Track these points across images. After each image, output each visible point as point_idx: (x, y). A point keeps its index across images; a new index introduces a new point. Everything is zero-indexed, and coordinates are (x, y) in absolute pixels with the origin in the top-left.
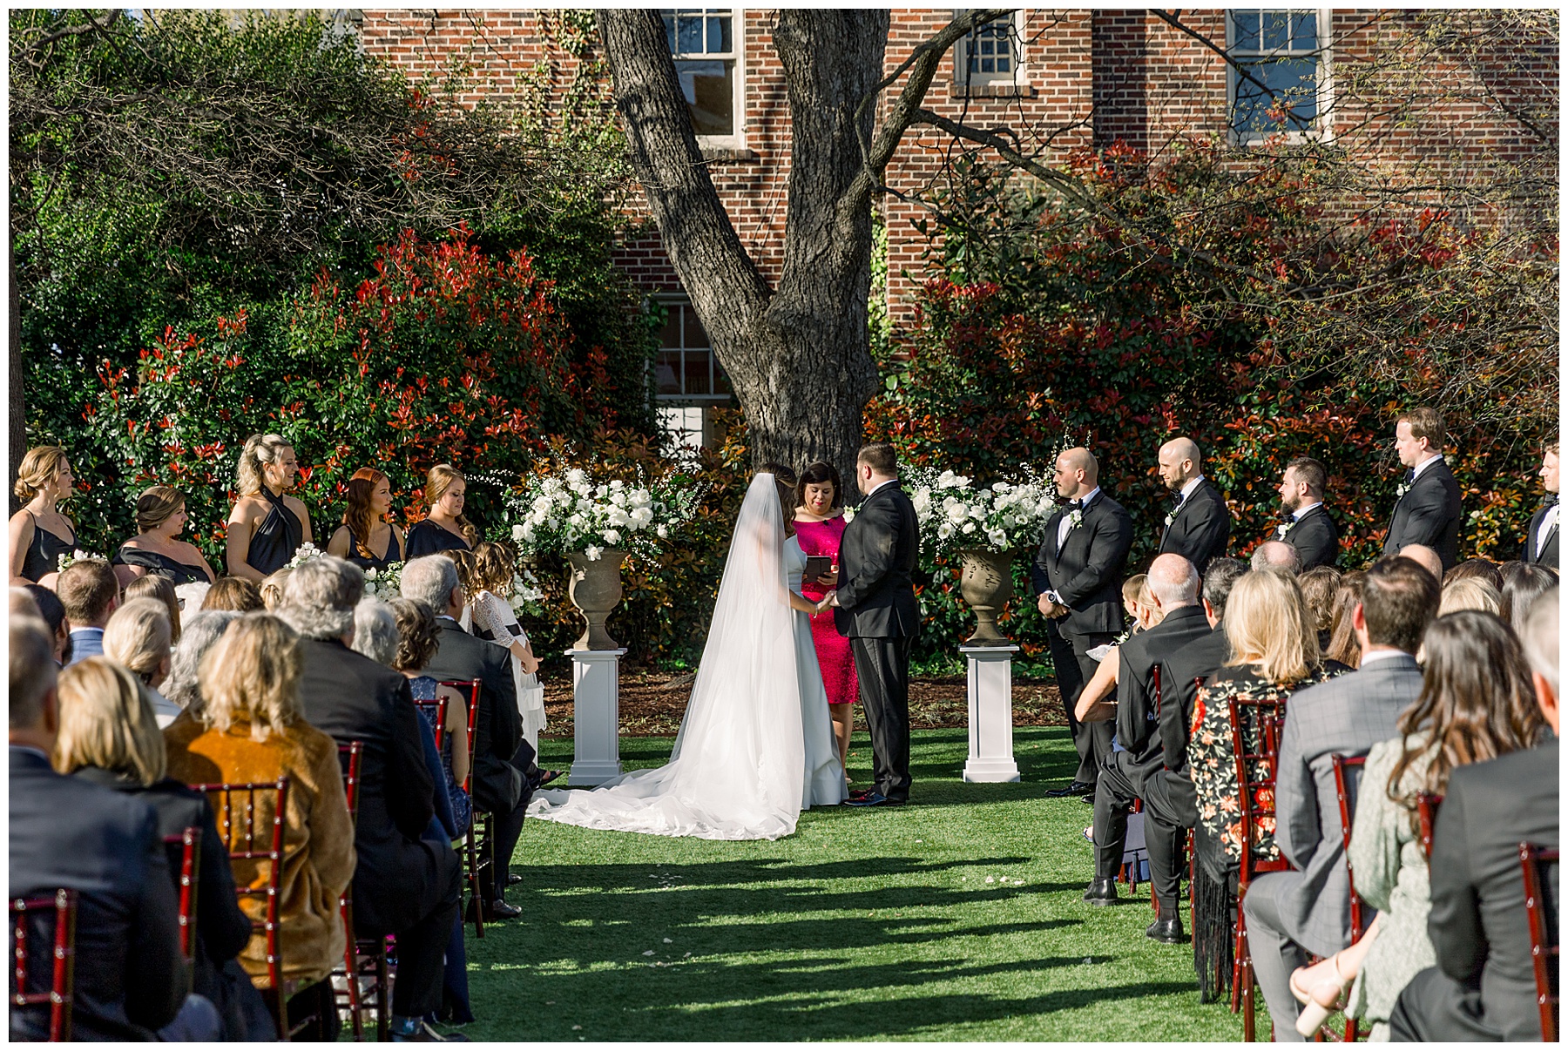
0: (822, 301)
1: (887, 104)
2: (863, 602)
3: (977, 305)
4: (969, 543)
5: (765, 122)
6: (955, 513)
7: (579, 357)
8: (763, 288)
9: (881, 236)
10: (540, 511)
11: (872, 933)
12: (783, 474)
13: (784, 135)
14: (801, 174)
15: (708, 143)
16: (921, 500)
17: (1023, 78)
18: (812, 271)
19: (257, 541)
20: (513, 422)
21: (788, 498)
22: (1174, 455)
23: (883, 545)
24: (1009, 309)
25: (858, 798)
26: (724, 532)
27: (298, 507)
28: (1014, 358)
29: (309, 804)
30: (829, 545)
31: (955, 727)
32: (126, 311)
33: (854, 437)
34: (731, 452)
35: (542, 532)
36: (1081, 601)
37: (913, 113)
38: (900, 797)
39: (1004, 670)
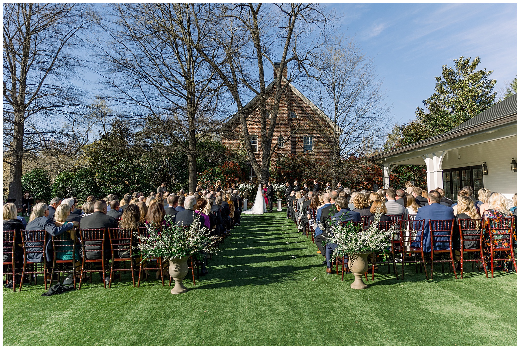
0: (265, 169)
1: (271, 152)
2: (269, 195)
3: (279, 169)
4: (277, 190)
5: (259, 151)
6: (277, 188)
7: (242, 173)
8: (260, 167)
9: (271, 162)
10: (241, 187)
11: (270, 220)
12: (262, 184)
13: (261, 152)
14: (263, 157)
15: (254, 152)
16: (274, 186)
17: (284, 147)
18: (264, 166)
19: (217, 189)
20: (236, 179)
21: (262, 186)
22: (295, 183)
23: (271, 190)
24: (282, 169)
25: (268, 212)
26: (257, 189)
27: (221, 186)
28: (283, 174)
29: (232, 206)
30: (266, 190)
31: (277, 207)
32: (201, 168)
33: (268, 181)
34: (256, 182)
35: (241, 189)
36: (287, 195)
37: (274, 152)
38: (272, 212)
39: (281, 201)
